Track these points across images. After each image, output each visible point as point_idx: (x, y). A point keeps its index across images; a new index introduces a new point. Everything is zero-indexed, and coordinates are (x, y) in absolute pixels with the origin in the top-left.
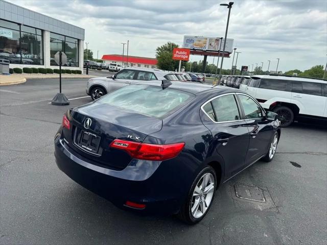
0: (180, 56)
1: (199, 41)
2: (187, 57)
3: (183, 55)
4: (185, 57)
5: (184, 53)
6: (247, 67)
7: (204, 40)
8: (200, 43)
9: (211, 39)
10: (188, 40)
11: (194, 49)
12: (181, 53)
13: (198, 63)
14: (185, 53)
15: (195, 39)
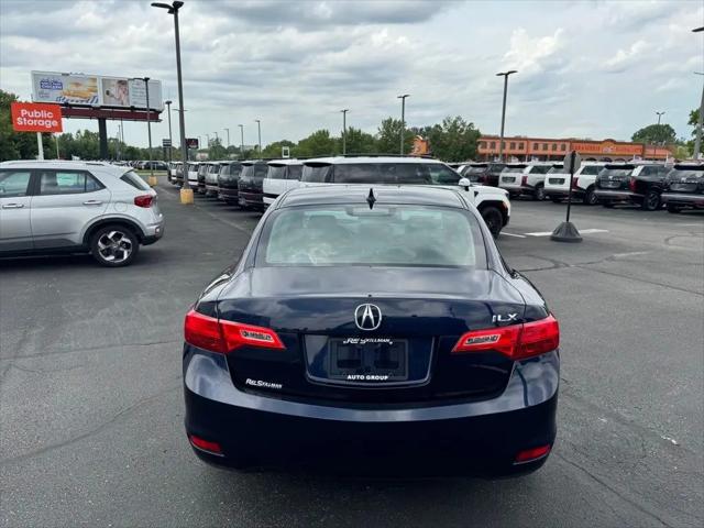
0: (34, 122)
1: (77, 84)
2: (55, 123)
3: (44, 119)
4: (49, 124)
5: (43, 114)
6: (196, 141)
7: (89, 83)
8: (81, 89)
9: (105, 81)
10: (45, 82)
11: (66, 104)
12: (35, 113)
13: (74, 137)
14: (49, 115)
15: (63, 80)
